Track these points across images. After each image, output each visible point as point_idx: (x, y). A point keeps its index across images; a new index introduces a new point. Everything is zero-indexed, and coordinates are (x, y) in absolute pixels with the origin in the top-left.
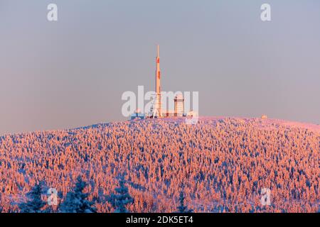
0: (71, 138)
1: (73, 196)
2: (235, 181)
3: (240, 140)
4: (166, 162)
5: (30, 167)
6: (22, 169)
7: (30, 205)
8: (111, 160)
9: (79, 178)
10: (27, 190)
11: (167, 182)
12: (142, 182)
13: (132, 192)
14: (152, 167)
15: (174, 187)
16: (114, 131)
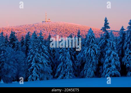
0: (33, 25)
1: (34, 34)
2: (58, 31)
3: (58, 25)
4: (47, 28)
5: (28, 29)
6: (26, 30)
7: (28, 35)
8: (39, 28)
9: (35, 31)
10: (27, 33)
11: (48, 31)
12: (44, 31)
13: (42, 33)
14: (45, 29)
15: (49, 32)
16: (40, 24)
